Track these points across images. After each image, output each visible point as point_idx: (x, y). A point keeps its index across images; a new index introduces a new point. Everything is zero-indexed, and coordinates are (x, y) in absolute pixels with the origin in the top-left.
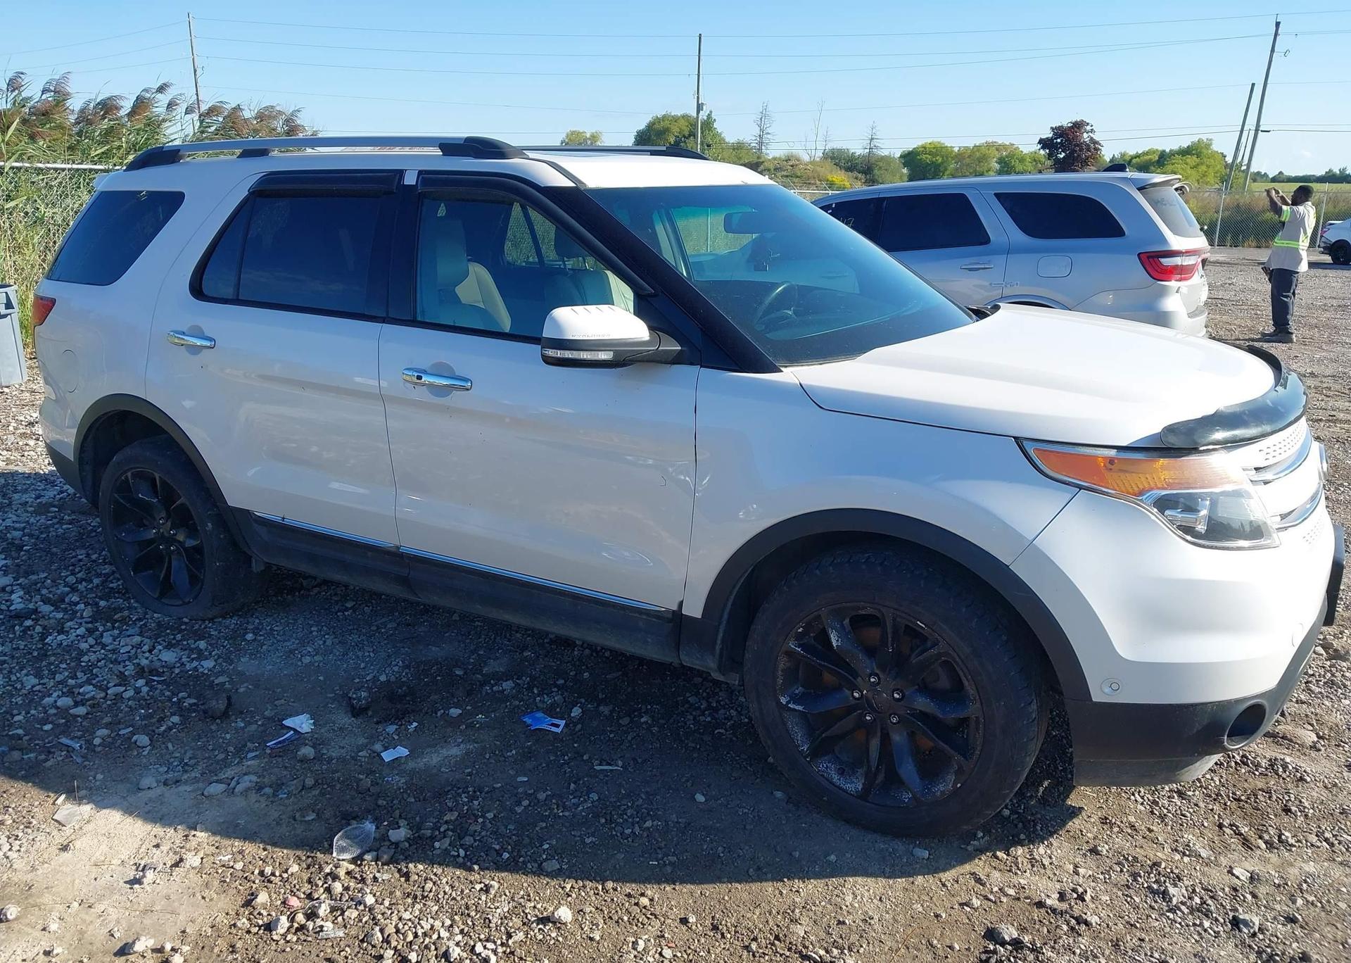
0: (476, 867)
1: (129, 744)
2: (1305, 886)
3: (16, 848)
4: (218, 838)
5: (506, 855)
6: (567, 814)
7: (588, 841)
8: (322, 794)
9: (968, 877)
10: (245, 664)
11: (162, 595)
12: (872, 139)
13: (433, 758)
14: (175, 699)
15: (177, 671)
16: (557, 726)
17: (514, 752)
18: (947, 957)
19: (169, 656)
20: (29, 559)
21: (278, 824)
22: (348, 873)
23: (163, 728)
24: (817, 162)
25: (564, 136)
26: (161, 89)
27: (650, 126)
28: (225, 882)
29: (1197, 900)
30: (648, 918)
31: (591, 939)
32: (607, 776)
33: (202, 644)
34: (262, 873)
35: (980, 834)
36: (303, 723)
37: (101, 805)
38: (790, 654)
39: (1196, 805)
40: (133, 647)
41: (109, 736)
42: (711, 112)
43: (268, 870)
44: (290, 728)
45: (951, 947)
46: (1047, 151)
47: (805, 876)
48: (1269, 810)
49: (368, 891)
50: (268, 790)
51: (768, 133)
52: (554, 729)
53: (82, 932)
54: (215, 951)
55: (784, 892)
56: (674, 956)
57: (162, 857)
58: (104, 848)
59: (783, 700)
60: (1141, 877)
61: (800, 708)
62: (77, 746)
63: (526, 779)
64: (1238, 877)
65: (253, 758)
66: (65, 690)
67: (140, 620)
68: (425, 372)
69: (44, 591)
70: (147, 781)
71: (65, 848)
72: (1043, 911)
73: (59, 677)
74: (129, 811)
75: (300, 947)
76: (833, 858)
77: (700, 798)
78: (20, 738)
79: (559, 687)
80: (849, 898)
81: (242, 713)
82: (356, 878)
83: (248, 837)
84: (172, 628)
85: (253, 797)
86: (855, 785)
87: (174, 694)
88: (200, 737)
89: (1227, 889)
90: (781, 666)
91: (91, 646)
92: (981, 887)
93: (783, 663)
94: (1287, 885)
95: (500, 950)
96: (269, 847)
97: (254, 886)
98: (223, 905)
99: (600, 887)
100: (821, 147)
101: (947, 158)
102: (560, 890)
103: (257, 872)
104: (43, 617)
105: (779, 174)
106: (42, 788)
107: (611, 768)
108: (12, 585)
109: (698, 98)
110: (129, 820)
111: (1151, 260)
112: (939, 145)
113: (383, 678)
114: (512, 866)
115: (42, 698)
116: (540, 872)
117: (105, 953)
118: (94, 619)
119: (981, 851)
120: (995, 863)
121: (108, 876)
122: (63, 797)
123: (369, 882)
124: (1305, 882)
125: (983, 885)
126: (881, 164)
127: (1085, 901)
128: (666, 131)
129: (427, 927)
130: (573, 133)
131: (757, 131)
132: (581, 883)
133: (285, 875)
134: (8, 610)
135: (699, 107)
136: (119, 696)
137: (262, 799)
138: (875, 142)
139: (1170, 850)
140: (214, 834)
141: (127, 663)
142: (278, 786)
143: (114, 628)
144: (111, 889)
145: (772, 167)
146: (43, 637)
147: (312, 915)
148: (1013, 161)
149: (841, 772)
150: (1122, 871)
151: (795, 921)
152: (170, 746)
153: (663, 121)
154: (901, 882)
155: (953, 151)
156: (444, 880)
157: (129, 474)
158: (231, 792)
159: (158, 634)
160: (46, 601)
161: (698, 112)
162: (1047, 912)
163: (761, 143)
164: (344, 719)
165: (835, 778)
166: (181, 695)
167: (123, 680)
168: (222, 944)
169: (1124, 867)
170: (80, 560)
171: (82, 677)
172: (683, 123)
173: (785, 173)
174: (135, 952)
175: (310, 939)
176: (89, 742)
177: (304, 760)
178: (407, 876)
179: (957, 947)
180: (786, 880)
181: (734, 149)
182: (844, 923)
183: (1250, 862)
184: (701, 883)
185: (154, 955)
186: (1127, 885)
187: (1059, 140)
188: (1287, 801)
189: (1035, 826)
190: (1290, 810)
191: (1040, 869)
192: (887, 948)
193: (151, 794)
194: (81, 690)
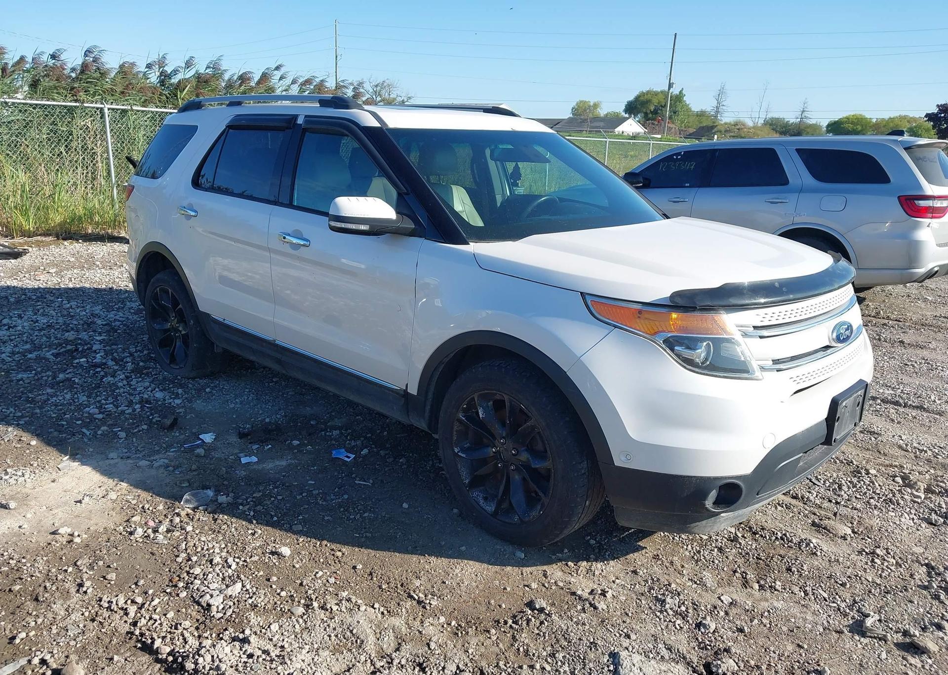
0: (254, 522)
1: (116, 435)
2: (766, 614)
3: (32, 477)
4: (131, 488)
5: (275, 519)
6: (324, 503)
7: (326, 518)
8: (198, 475)
9: (540, 572)
10: (199, 405)
11: (171, 363)
12: (803, 111)
13: (269, 465)
14: (151, 417)
15: (160, 403)
16: (349, 457)
17: (316, 468)
18: (494, 610)
19: (159, 395)
20: (118, 337)
21: (166, 486)
22: (187, 515)
23: (136, 430)
24: (758, 127)
25: (574, 104)
26: (278, 68)
27: (637, 98)
28: (123, 508)
29: (683, 608)
30: (335, 563)
31: (294, 567)
32: (361, 487)
33: (180, 391)
34: (143, 507)
35: (566, 551)
36: (208, 438)
37: (83, 464)
38: (460, 421)
39: (727, 557)
40: (144, 388)
41: (107, 431)
42: (683, 89)
43: (147, 506)
44: (201, 439)
45: (500, 606)
46: (932, 123)
47: (439, 555)
48: (776, 567)
49: (191, 524)
50: (171, 468)
51: (723, 105)
52: (346, 459)
53: (41, 521)
54: (99, 540)
55: (422, 561)
56: (335, 583)
57: (100, 492)
58: (74, 484)
59: (456, 450)
60: (654, 590)
61: (464, 455)
62: (88, 433)
63: (313, 483)
64: (722, 601)
65: (172, 452)
66: (98, 405)
67: (156, 375)
68: (289, 235)
69: (115, 354)
70: (112, 455)
71: (53, 481)
72: (573, 597)
73: (98, 399)
74: (95, 468)
75: (142, 545)
76: (463, 548)
77: (405, 505)
78: (63, 425)
79: (366, 438)
80: (457, 571)
81: (181, 428)
82: (190, 517)
83: (146, 489)
84: (170, 381)
85: (162, 470)
86: (490, 508)
87: (152, 414)
88: (152, 438)
89: (709, 607)
90: (455, 428)
91: (124, 385)
92: (544, 579)
93: (456, 427)
94: (754, 611)
95: (241, 563)
96: (154, 496)
97: (136, 513)
98: (115, 519)
99: (318, 543)
100: (763, 116)
101: (866, 127)
102: (296, 541)
103: (141, 506)
104: (108, 368)
105: (728, 135)
106: (59, 452)
107: (365, 483)
108: (100, 350)
109: (670, 79)
110: (94, 472)
111: (908, 201)
112: (860, 117)
113: (267, 420)
114: (274, 525)
115: (85, 408)
116: (290, 530)
117: (46, 532)
118: (132, 371)
119: (560, 560)
120: (565, 568)
121: (68, 497)
122: (68, 457)
123: (195, 520)
124: (769, 611)
125: (546, 577)
126: (809, 130)
127: (606, 597)
128: (648, 102)
129: (210, 546)
130: (581, 102)
131: (715, 103)
132: (309, 539)
133: (154, 510)
134: (92, 363)
135: (670, 85)
136: (123, 412)
137: (166, 472)
138: (805, 114)
139: (687, 580)
140: (131, 485)
141: (137, 396)
142: (176, 467)
143: (140, 377)
144: (66, 503)
145: (723, 130)
146: (103, 377)
147: (155, 531)
148: (920, 131)
149: (485, 499)
150: (645, 585)
151: (418, 578)
152: (134, 440)
153: (647, 94)
154: (497, 568)
155: (871, 122)
156: (233, 526)
157: (158, 289)
158: (151, 466)
159: (162, 384)
160: (114, 359)
161: (669, 89)
162: (575, 598)
163: (717, 112)
164: (234, 439)
165: (481, 502)
166: (155, 415)
167: (130, 404)
168: (105, 537)
169: (648, 583)
170: (143, 341)
171: (110, 400)
172: (661, 97)
173: (732, 134)
174: (60, 534)
175: (148, 542)
176: (96, 433)
177: (198, 456)
178: (215, 520)
179: (504, 606)
180: (426, 555)
181: (697, 116)
182: (445, 583)
183: (738, 595)
184: (377, 550)
185: (69, 537)
186: (642, 593)
187: (943, 115)
188: (792, 564)
189: (606, 551)
190: (791, 570)
191: (591, 576)
192: (462, 600)
193: (112, 462)
194: (106, 407)
